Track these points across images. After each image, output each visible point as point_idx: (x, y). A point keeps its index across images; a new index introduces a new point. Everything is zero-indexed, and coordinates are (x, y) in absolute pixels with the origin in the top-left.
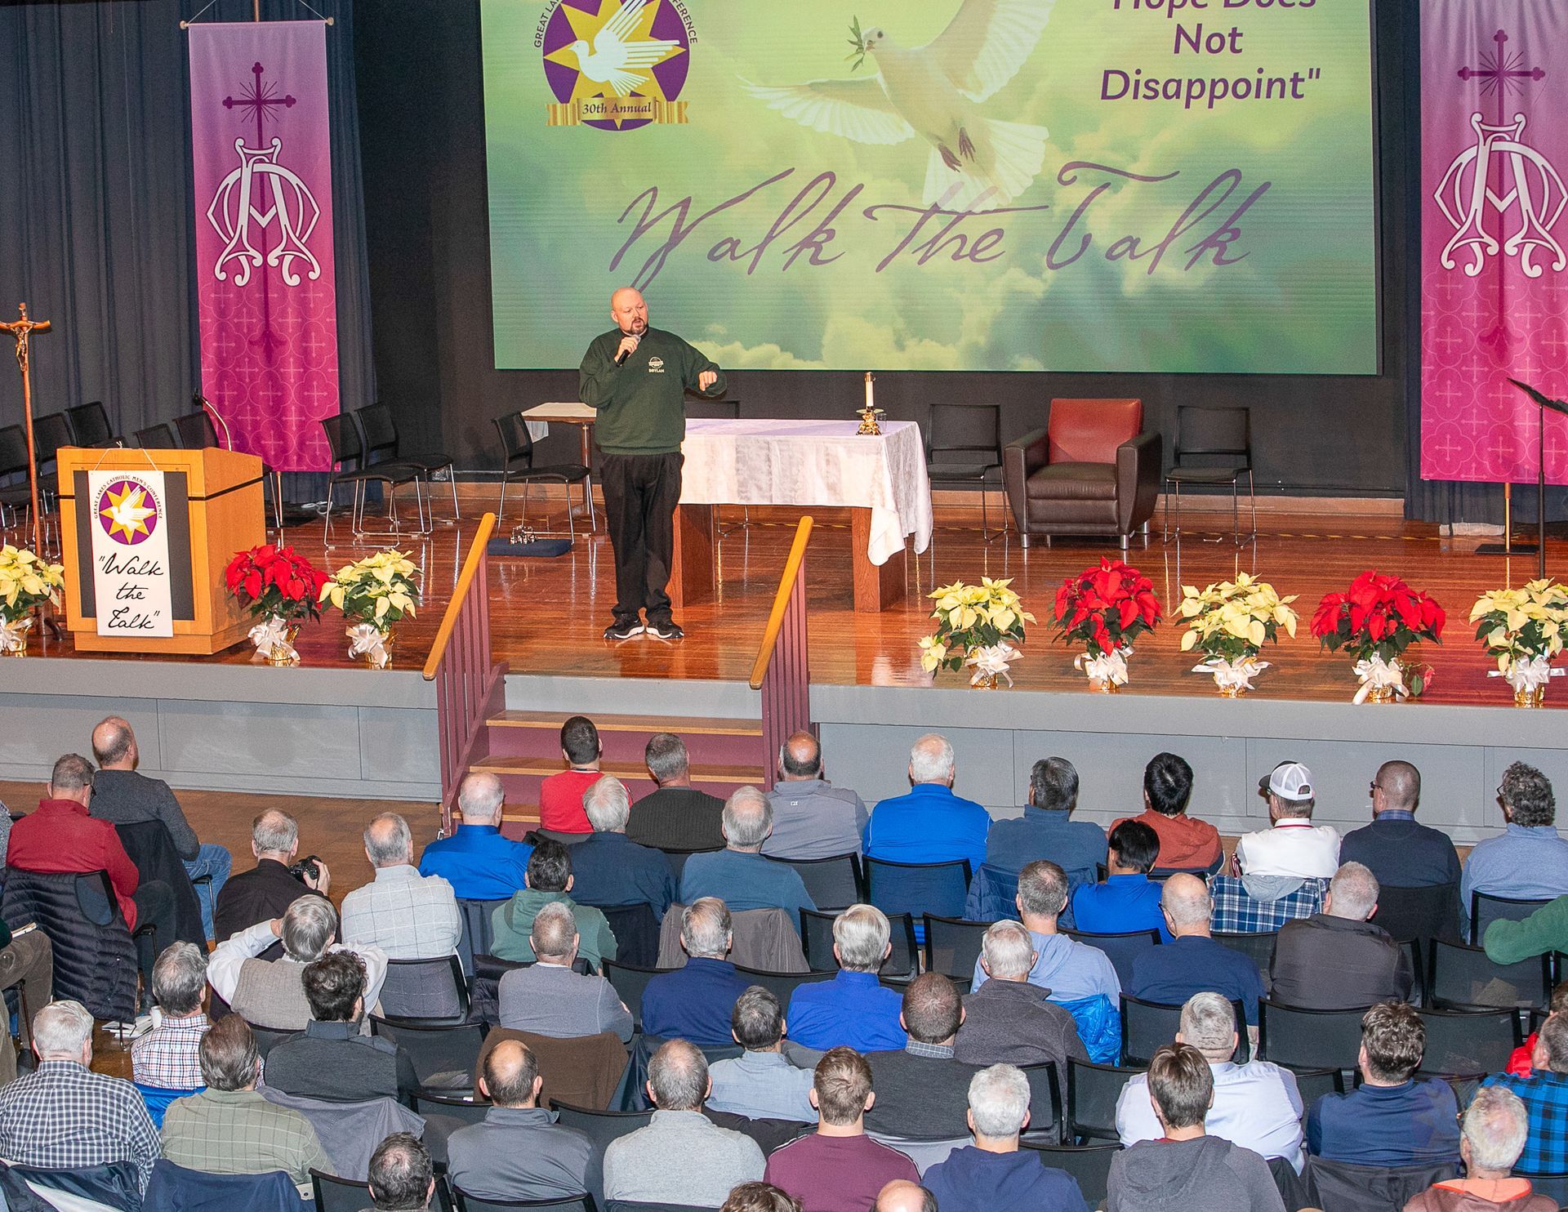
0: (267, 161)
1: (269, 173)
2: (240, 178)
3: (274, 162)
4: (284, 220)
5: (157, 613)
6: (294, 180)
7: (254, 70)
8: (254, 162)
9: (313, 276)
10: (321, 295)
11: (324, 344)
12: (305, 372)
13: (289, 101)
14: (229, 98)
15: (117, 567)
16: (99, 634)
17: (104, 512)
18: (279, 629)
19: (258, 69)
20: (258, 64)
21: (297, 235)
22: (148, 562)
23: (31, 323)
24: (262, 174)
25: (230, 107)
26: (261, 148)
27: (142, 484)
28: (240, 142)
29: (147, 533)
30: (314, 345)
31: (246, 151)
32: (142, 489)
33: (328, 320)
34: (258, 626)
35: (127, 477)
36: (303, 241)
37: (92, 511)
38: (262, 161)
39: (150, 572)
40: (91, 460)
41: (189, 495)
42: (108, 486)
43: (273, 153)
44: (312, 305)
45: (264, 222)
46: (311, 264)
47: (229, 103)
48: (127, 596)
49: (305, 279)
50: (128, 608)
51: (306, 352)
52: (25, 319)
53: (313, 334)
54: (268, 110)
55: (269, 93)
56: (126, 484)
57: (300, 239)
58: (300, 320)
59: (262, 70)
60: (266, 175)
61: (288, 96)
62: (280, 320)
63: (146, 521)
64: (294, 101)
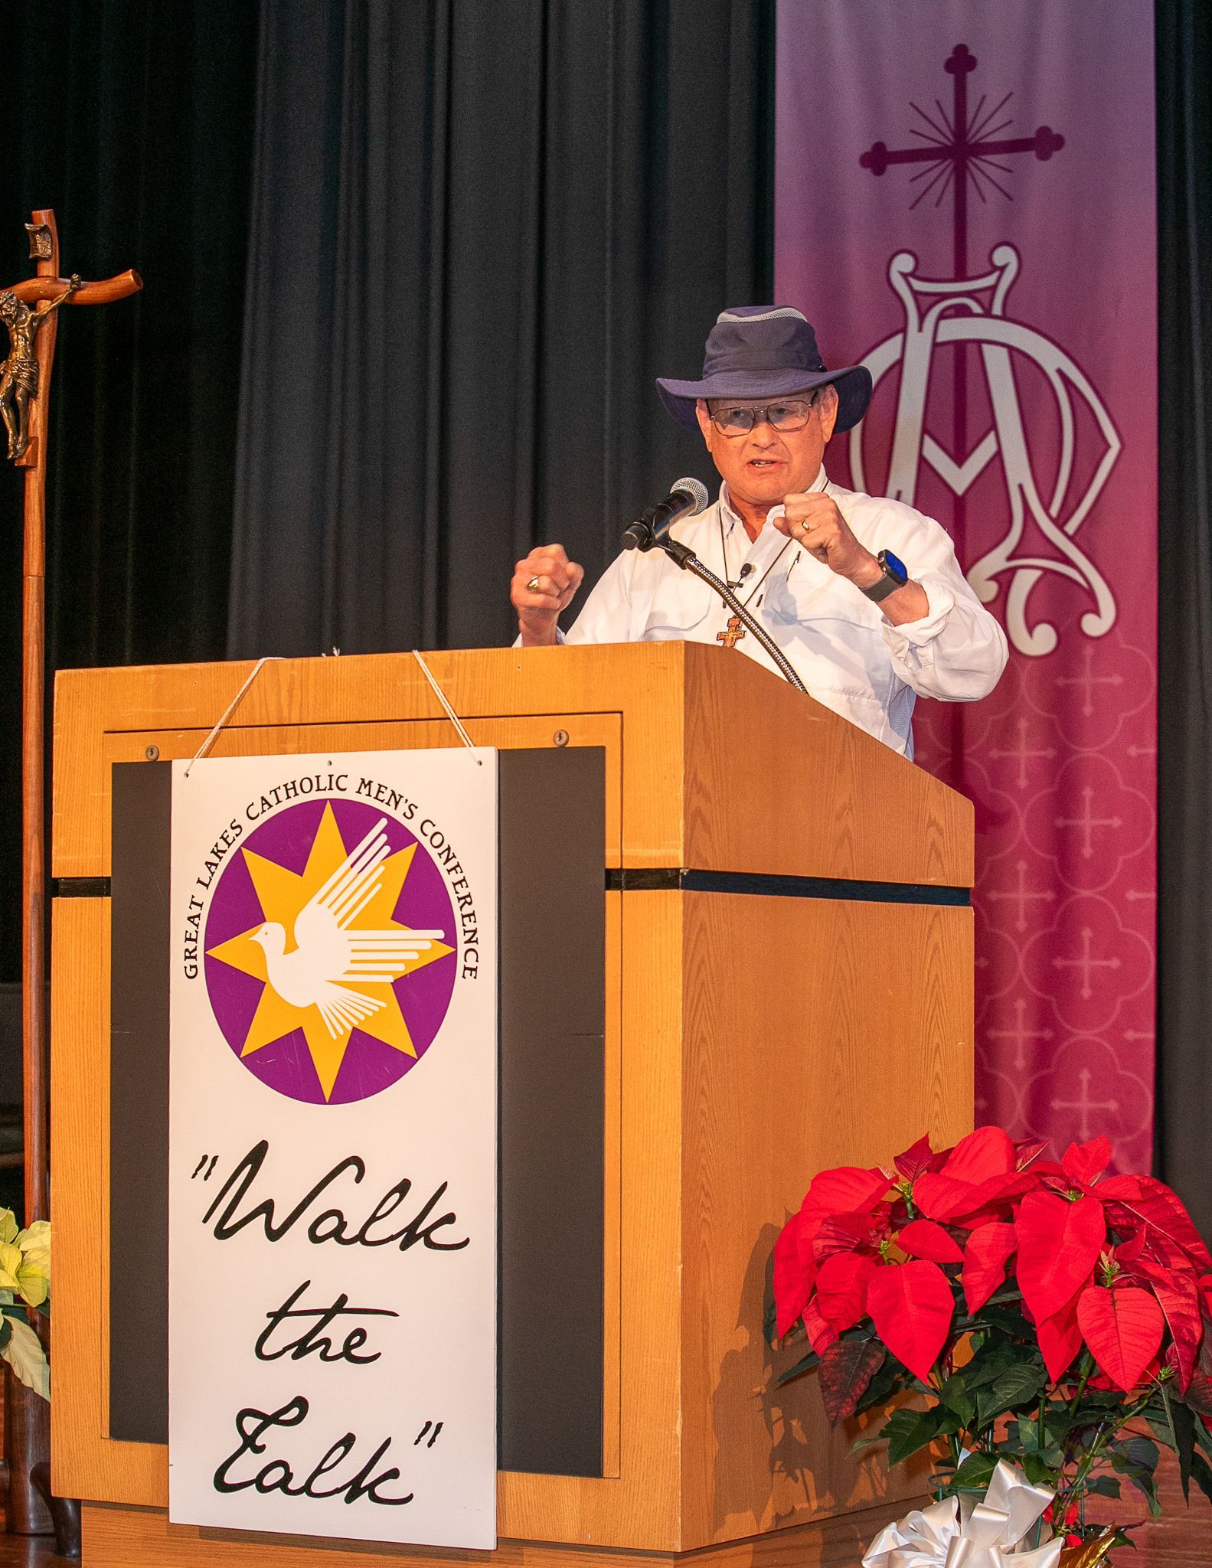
0: (976, 308)
1: (979, 342)
2: (899, 364)
3: (997, 310)
4: (1018, 471)
5: (431, 1432)
6: (1050, 358)
7: (950, 66)
8: (942, 316)
9: (1094, 626)
10: (1117, 680)
11: (1116, 822)
12: (1058, 902)
13: (1046, 143)
14: (879, 147)
15: (268, 1208)
16: (175, 1517)
17: (224, 952)
18: (1014, 1539)
19: (961, 63)
20: (961, 50)
21: (1054, 510)
22: (403, 1188)
23: (64, 287)
24: (960, 347)
25: (879, 171)
26: (960, 275)
27: (397, 815)
28: (904, 263)
29: (406, 1046)
30: (1088, 823)
31: (919, 286)
32: (398, 837)
33: (1133, 751)
34: (914, 1518)
35: (335, 782)
36: (1071, 527)
37: (177, 947)
38: (962, 312)
39: (410, 1236)
40: (187, 715)
41: (612, 862)
42: (250, 828)
43: (993, 289)
44: (1088, 710)
45: (960, 478)
46: (1091, 593)
47: (878, 159)
48: (301, 1348)
49: (1070, 637)
50: (301, 1403)
51: (1063, 843)
52: (48, 269)
53: (1088, 793)
54: (988, 171)
55: (991, 127)
56: (328, 812)
57: (1060, 522)
58: (1050, 753)
59: (971, 63)
60: (971, 349)
61: (1044, 131)
62: (994, 754)
63: (403, 987)
64: (1058, 142)
